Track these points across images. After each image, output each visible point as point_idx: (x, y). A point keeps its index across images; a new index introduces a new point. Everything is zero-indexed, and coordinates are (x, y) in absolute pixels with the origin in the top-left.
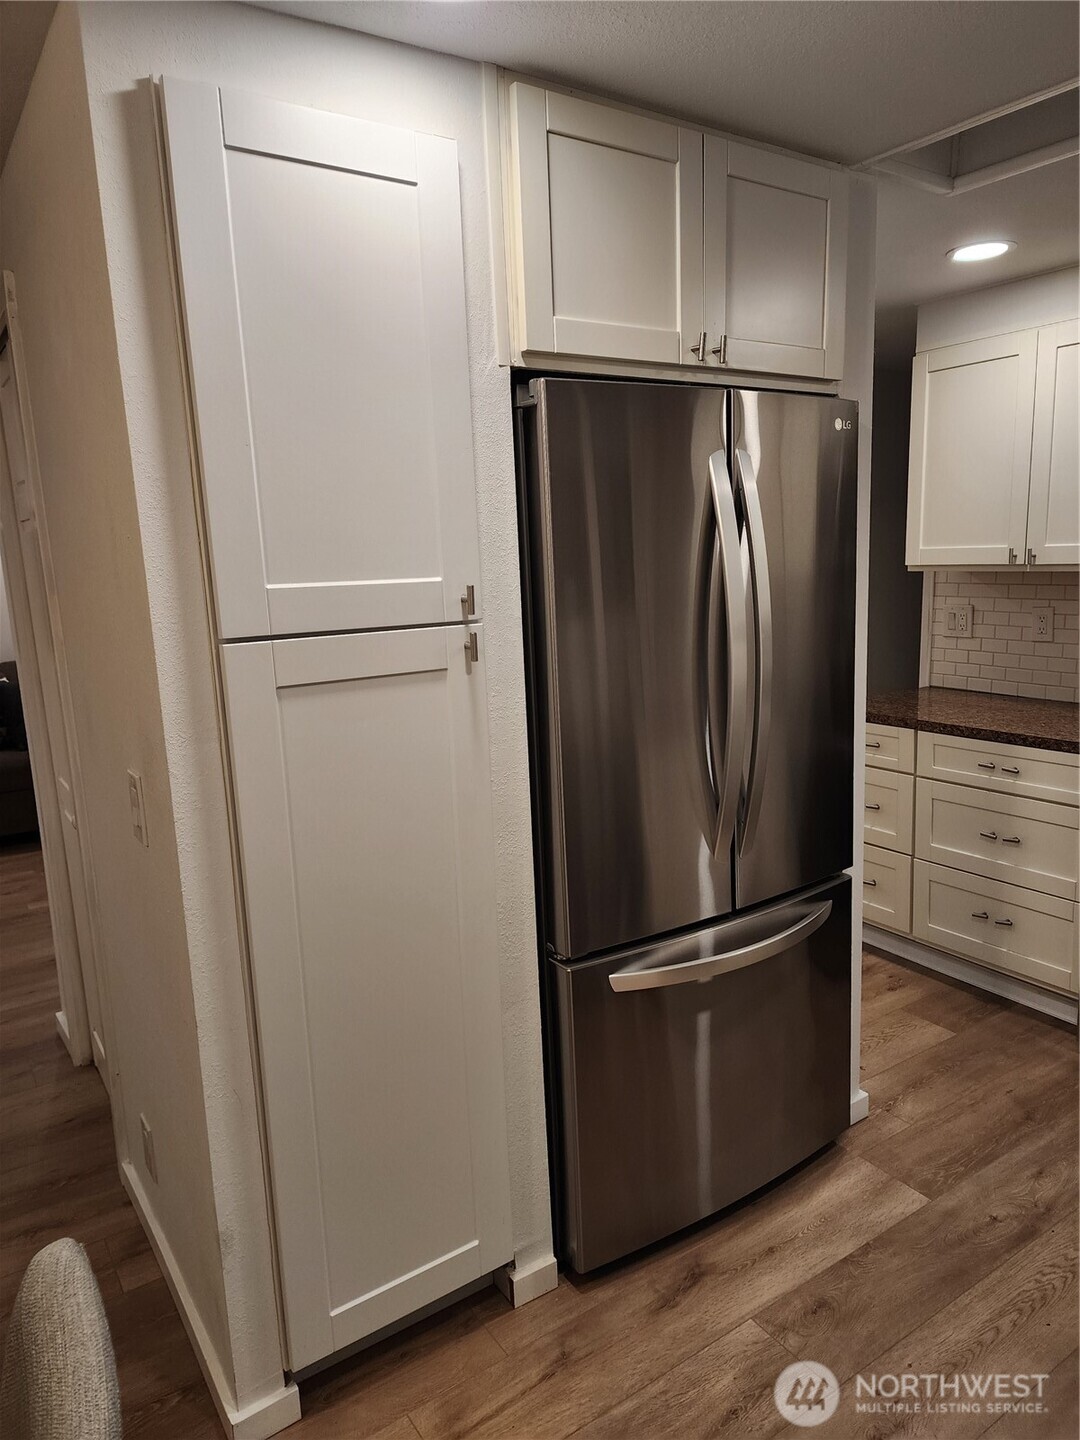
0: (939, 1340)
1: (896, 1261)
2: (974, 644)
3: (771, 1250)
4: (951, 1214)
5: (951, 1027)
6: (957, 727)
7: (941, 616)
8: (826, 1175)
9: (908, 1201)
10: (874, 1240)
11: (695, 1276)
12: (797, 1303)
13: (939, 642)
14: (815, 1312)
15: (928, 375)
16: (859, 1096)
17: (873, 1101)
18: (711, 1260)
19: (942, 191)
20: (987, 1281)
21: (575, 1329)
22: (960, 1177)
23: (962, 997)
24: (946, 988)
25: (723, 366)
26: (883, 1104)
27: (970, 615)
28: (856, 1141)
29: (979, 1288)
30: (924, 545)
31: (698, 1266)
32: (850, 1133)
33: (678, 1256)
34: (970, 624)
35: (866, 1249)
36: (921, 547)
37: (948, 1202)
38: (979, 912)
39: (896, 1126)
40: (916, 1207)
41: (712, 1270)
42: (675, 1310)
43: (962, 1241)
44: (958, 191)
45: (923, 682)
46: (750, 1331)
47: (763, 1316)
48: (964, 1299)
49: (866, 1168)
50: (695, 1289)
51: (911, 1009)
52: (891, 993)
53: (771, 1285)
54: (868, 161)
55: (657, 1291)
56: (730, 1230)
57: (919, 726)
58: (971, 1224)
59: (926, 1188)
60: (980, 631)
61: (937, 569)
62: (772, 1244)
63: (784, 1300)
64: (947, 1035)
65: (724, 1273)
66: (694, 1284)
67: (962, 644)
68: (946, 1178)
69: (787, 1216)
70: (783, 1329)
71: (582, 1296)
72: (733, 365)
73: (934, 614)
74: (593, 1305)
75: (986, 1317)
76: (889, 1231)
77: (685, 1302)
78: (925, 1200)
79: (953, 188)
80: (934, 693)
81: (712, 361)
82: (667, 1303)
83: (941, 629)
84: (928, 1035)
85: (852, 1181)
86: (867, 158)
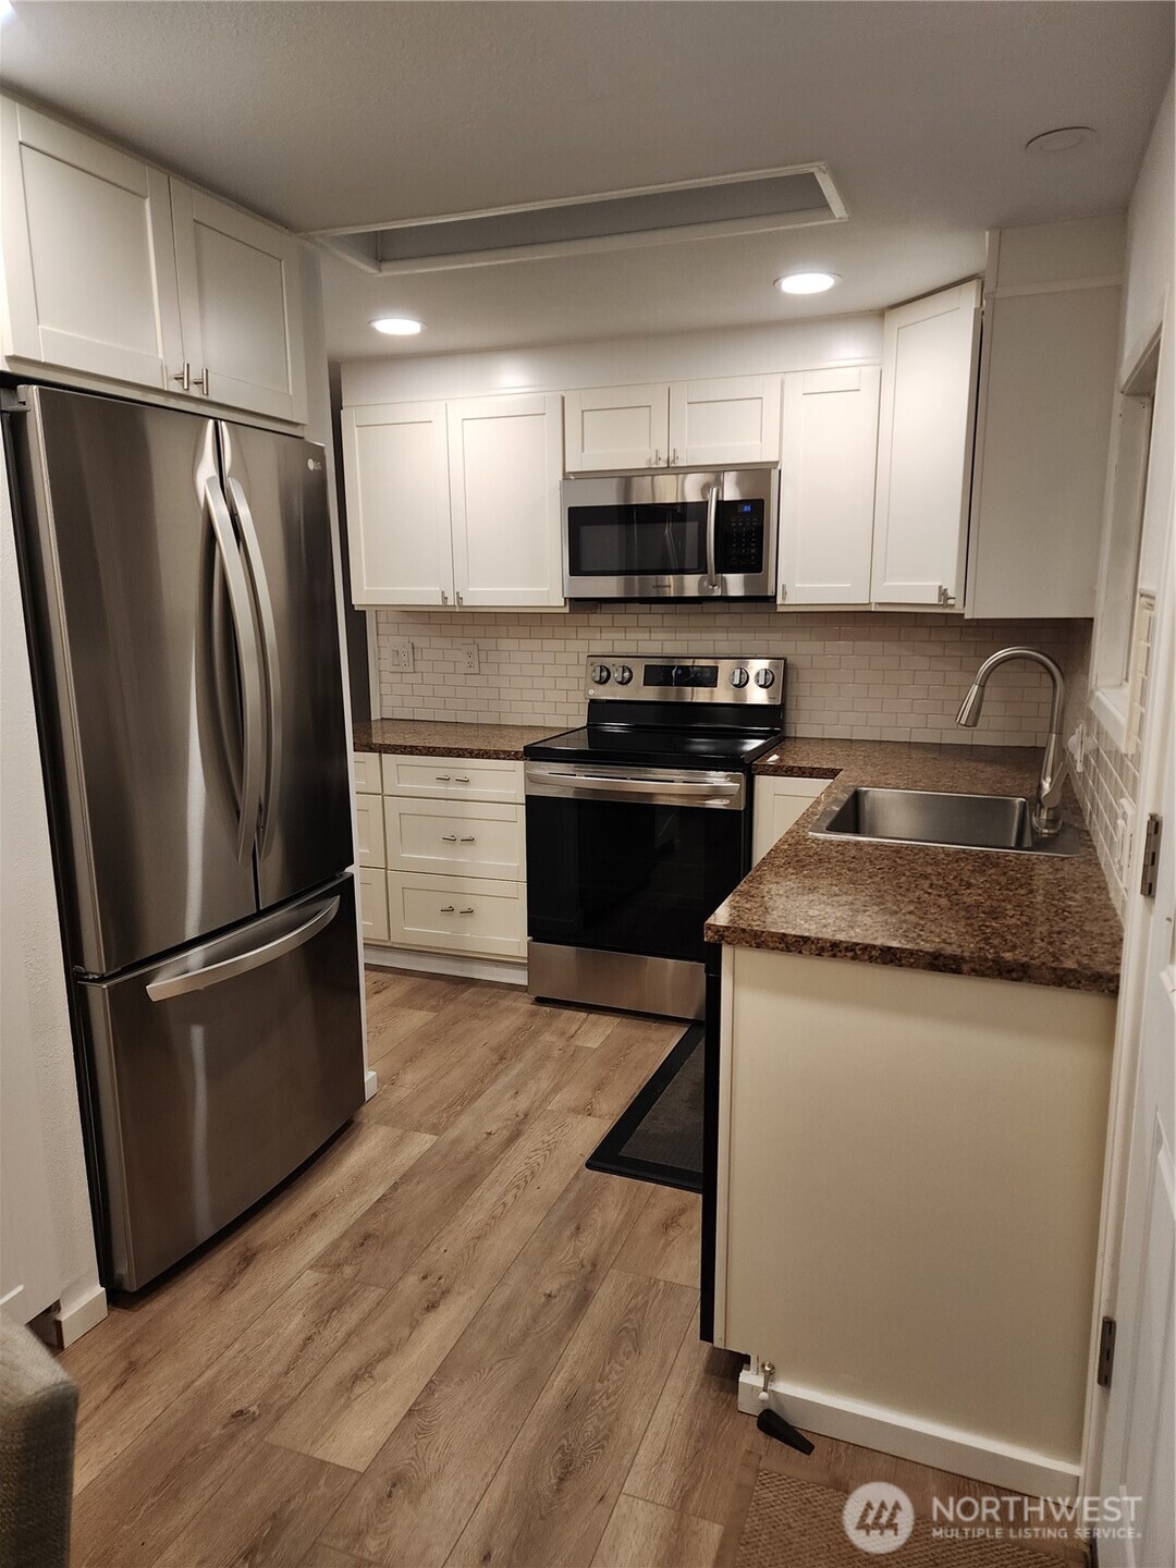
0: (464, 1226)
1: (422, 1185)
2: (416, 678)
3: (314, 1215)
4: (456, 1142)
5: (433, 1009)
6: (416, 747)
7: (386, 653)
8: (351, 1146)
9: (422, 1142)
10: (401, 1178)
11: (247, 1259)
12: (346, 1243)
13: (386, 677)
14: (362, 1244)
15: (356, 429)
16: (369, 1075)
17: (380, 1081)
18: (259, 1242)
19: (371, 270)
20: (491, 1176)
21: (138, 1340)
22: (458, 1114)
23: (437, 984)
24: (424, 981)
25: (205, 397)
26: (389, 1080)
27: (411, 650)
28: (368, 1113)
29: (486, 1182)
30: (368, 586)
31: (248, 1250)
32: (364, 1109)
33: (225, 1251)
34: (411, 659)
35: (395, 1187)
36: (365, 588)
37: (452, 1134)
38: (446, 907)
39: (401, 1093)
40: (428, 1145)
41: (263, 1248)
42: (236, 1289)
43: (467, 1157)
44: (385, 274)
45: (375, 715)
46: (310, 1277)
47: (318, 1264)
48: (477, 1194)
49: (383, 1131)
50: (251, 1267)
51: (397, 1004)
52: (378, 995)
53: (318, 1242)
54: (312, 233)
55: (213, 1283)
56: (274, 1212)
57: (383, 749)
58: (473, 1144)
59: (435, 1130)
60: (420, 666)
61: (378, 608)
62: (312, 1212)
63: (335, 1246)
64: (431, 1015)
65: (274, 1247)
66: (248, 1265)
67: (407, 678)
68: (449, 1118)
69: (323, 1186)
70: (338, 1266)
71: (136, 1314)
72: (213, 397)
73: (380, 651)
74: (150, 1316)
75: (495, 1199)
76: (411, 1168)
77: (243, 1281)
78: (435, 1137)
79: (380, 270)
80: (386, 723)
81: (195, 392)
82: (227, 1286)
83: (386, 665)
84: (415, 1020)
85: (373, 1143)
86: (313, 230)
